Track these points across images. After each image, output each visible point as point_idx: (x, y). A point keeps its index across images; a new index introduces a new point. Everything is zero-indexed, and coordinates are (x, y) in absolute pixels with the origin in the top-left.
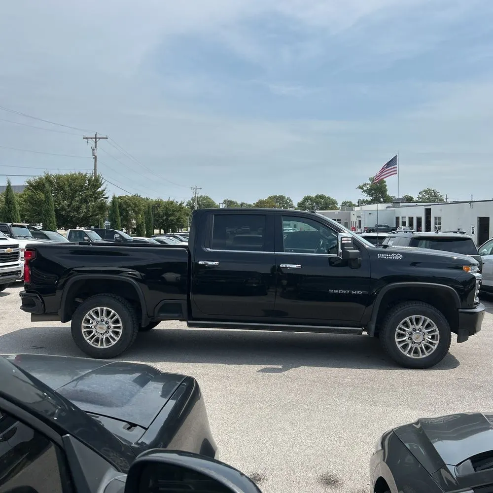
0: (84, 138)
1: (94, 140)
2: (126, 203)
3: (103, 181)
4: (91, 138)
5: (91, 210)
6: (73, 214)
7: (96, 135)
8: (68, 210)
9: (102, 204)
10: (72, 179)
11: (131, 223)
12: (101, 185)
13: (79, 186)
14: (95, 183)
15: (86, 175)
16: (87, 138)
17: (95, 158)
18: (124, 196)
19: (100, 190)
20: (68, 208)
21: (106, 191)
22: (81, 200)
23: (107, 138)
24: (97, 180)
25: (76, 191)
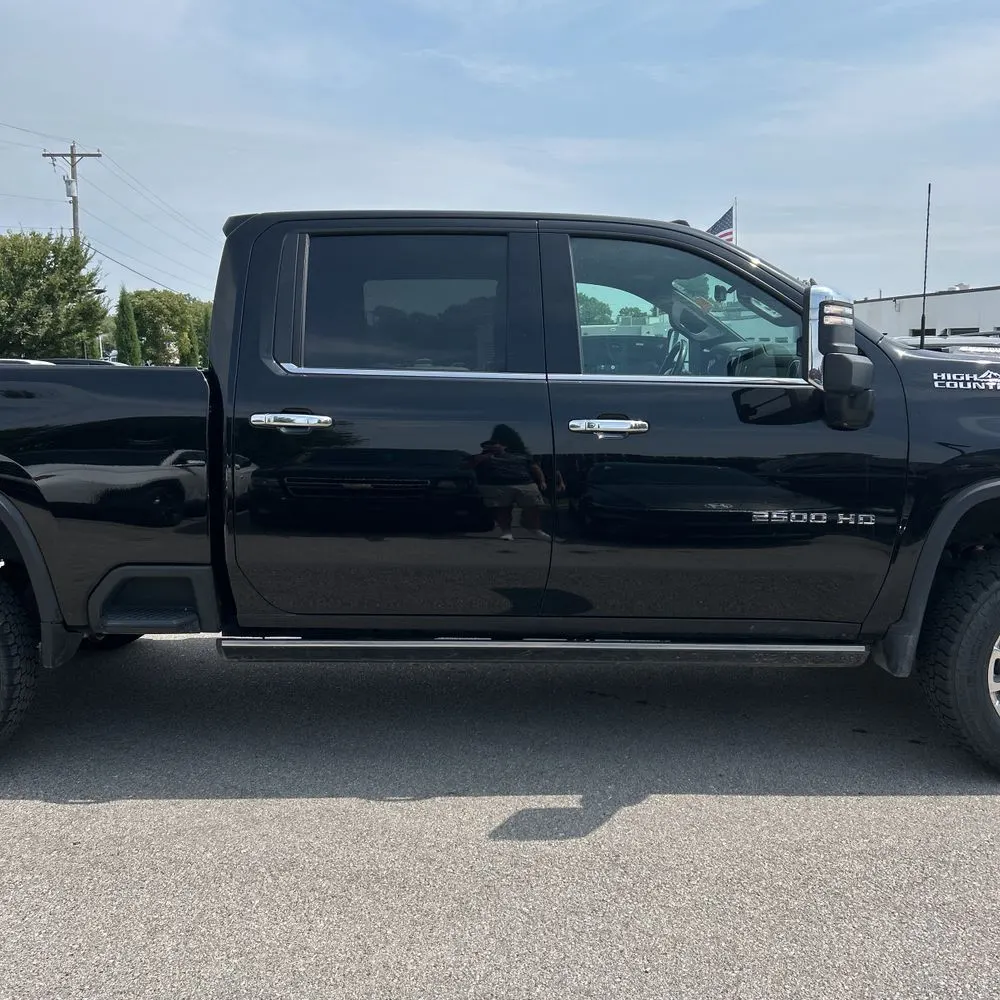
0: (44, 155)
1: (69, 159)
2: (151, 306)
3: (91, 252)
4: (63, 155)
5: (63, 320)
6: (20, 329)
7: (72, 148)
8: (9, 319)
9: (88, 305)
10: (14, 247)
11: (165, 352)
12: (84, 262)
13: (32, 264)
14: (72, 257)
15: (49, 238)
16: (52, 155)
17: (75, 202)
18: (148, 290)
19: (84, 272)
20: (8, 315)
21: (98, 276)
22: (38, 297)
23: (99, 156)
24: (75, 249)
25: (25, 275)
